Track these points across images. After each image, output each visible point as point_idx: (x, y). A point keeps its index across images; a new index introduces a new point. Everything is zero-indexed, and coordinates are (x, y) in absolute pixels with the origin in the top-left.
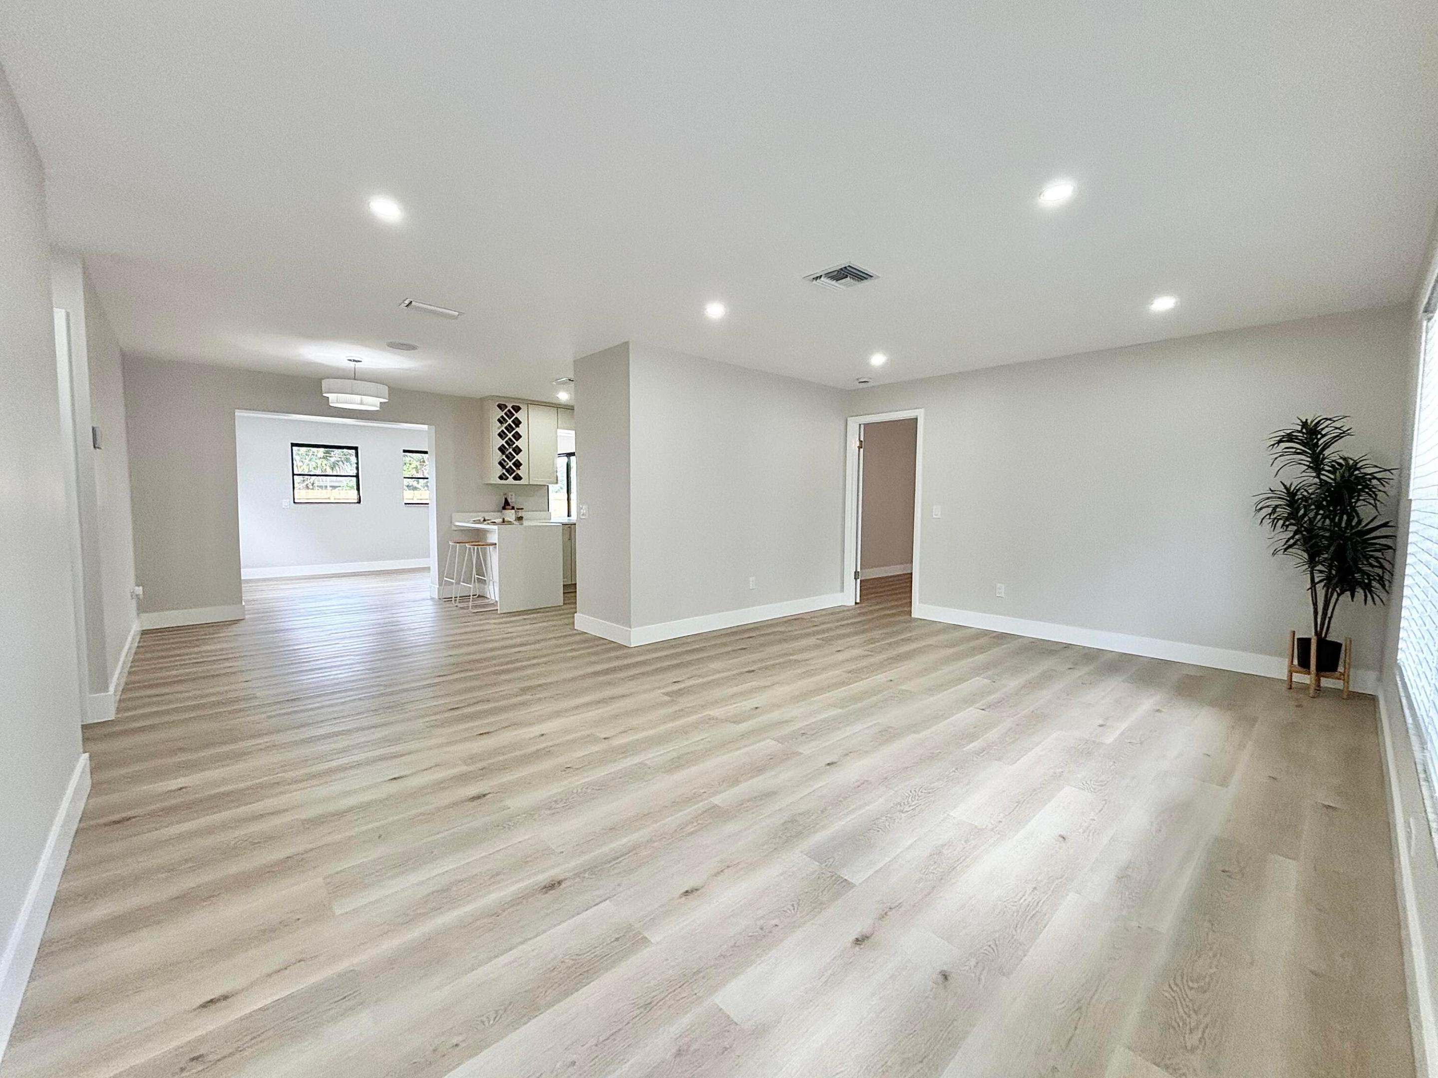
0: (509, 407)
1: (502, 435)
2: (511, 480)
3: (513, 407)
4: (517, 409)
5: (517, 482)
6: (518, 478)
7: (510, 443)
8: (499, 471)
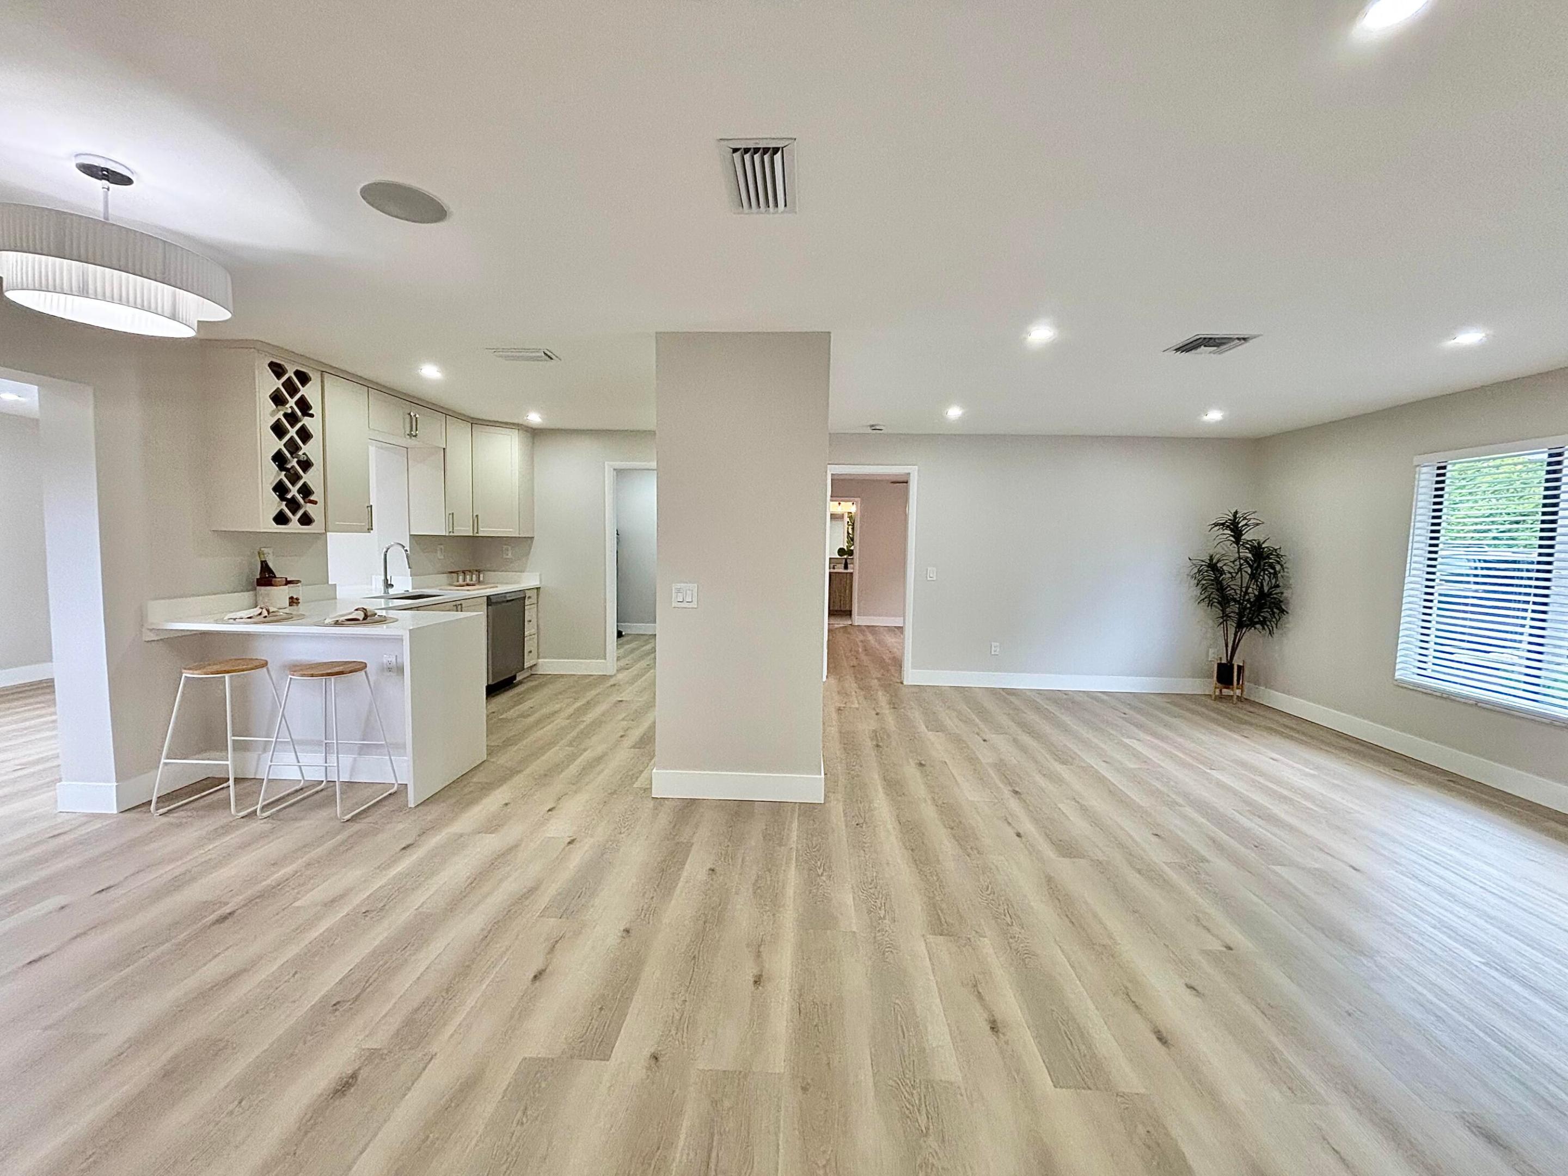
0: (290, 374)
1: (278, 430)
2: (294, 525)
3: (299, 374)
4: (304, 378)
5: (305, 529)
6: (306, 520)
7: (293, 447)
8: (275, 505)
